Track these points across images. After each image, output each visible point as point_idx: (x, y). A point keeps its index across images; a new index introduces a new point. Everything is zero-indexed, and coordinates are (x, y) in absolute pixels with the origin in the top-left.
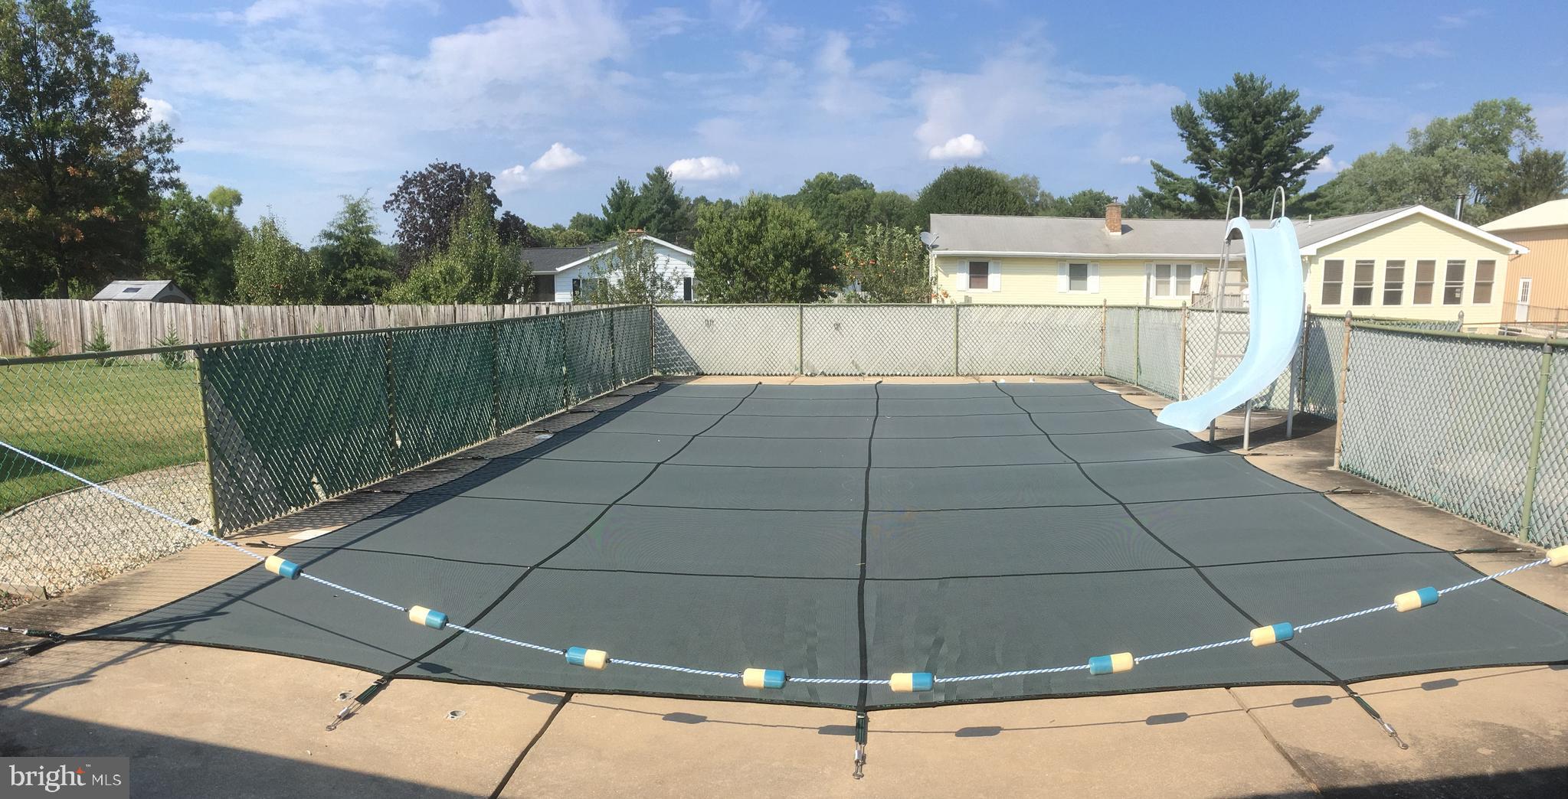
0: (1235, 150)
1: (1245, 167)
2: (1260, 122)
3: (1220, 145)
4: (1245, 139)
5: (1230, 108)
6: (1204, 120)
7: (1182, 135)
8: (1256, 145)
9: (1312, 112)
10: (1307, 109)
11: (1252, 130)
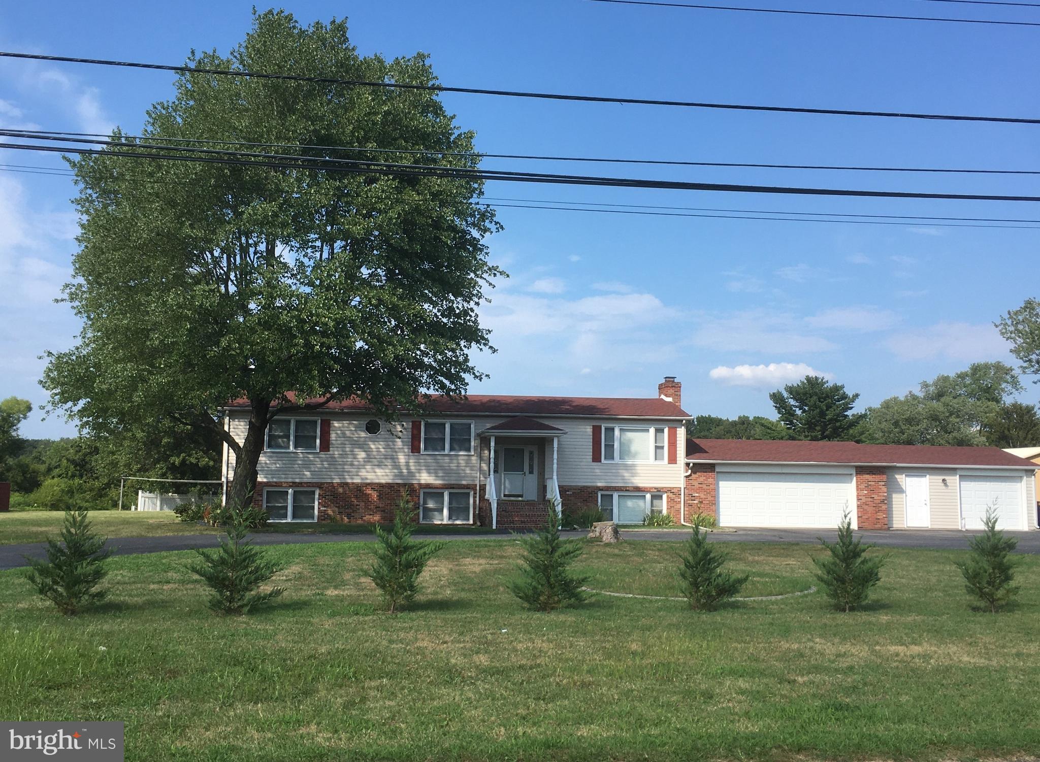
0: (809, 417)
1: (816, 425)
2: (823, 402)
3: (799, 412)
4: (815, 412)
5: (805, 394)
6: (790, 400)
7: (776, 407)
8: (823, 414)
9: (853, 396)
10: (850, 394)
11: (820, 407)
